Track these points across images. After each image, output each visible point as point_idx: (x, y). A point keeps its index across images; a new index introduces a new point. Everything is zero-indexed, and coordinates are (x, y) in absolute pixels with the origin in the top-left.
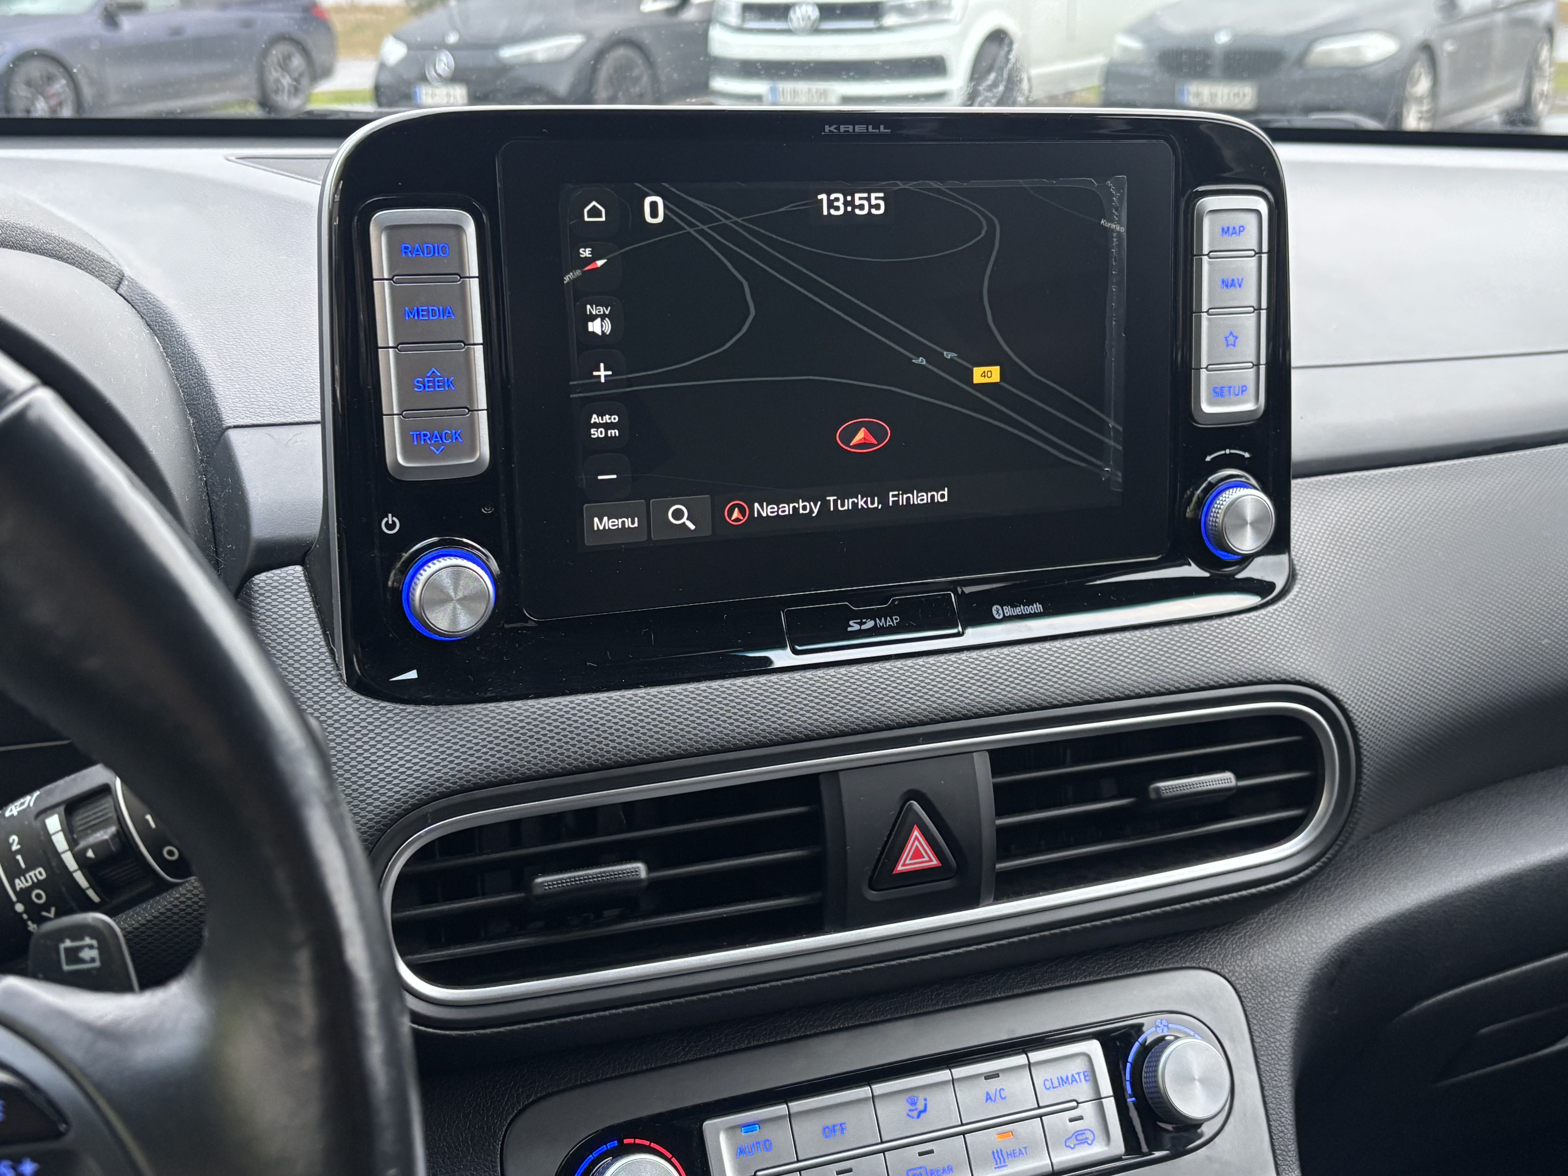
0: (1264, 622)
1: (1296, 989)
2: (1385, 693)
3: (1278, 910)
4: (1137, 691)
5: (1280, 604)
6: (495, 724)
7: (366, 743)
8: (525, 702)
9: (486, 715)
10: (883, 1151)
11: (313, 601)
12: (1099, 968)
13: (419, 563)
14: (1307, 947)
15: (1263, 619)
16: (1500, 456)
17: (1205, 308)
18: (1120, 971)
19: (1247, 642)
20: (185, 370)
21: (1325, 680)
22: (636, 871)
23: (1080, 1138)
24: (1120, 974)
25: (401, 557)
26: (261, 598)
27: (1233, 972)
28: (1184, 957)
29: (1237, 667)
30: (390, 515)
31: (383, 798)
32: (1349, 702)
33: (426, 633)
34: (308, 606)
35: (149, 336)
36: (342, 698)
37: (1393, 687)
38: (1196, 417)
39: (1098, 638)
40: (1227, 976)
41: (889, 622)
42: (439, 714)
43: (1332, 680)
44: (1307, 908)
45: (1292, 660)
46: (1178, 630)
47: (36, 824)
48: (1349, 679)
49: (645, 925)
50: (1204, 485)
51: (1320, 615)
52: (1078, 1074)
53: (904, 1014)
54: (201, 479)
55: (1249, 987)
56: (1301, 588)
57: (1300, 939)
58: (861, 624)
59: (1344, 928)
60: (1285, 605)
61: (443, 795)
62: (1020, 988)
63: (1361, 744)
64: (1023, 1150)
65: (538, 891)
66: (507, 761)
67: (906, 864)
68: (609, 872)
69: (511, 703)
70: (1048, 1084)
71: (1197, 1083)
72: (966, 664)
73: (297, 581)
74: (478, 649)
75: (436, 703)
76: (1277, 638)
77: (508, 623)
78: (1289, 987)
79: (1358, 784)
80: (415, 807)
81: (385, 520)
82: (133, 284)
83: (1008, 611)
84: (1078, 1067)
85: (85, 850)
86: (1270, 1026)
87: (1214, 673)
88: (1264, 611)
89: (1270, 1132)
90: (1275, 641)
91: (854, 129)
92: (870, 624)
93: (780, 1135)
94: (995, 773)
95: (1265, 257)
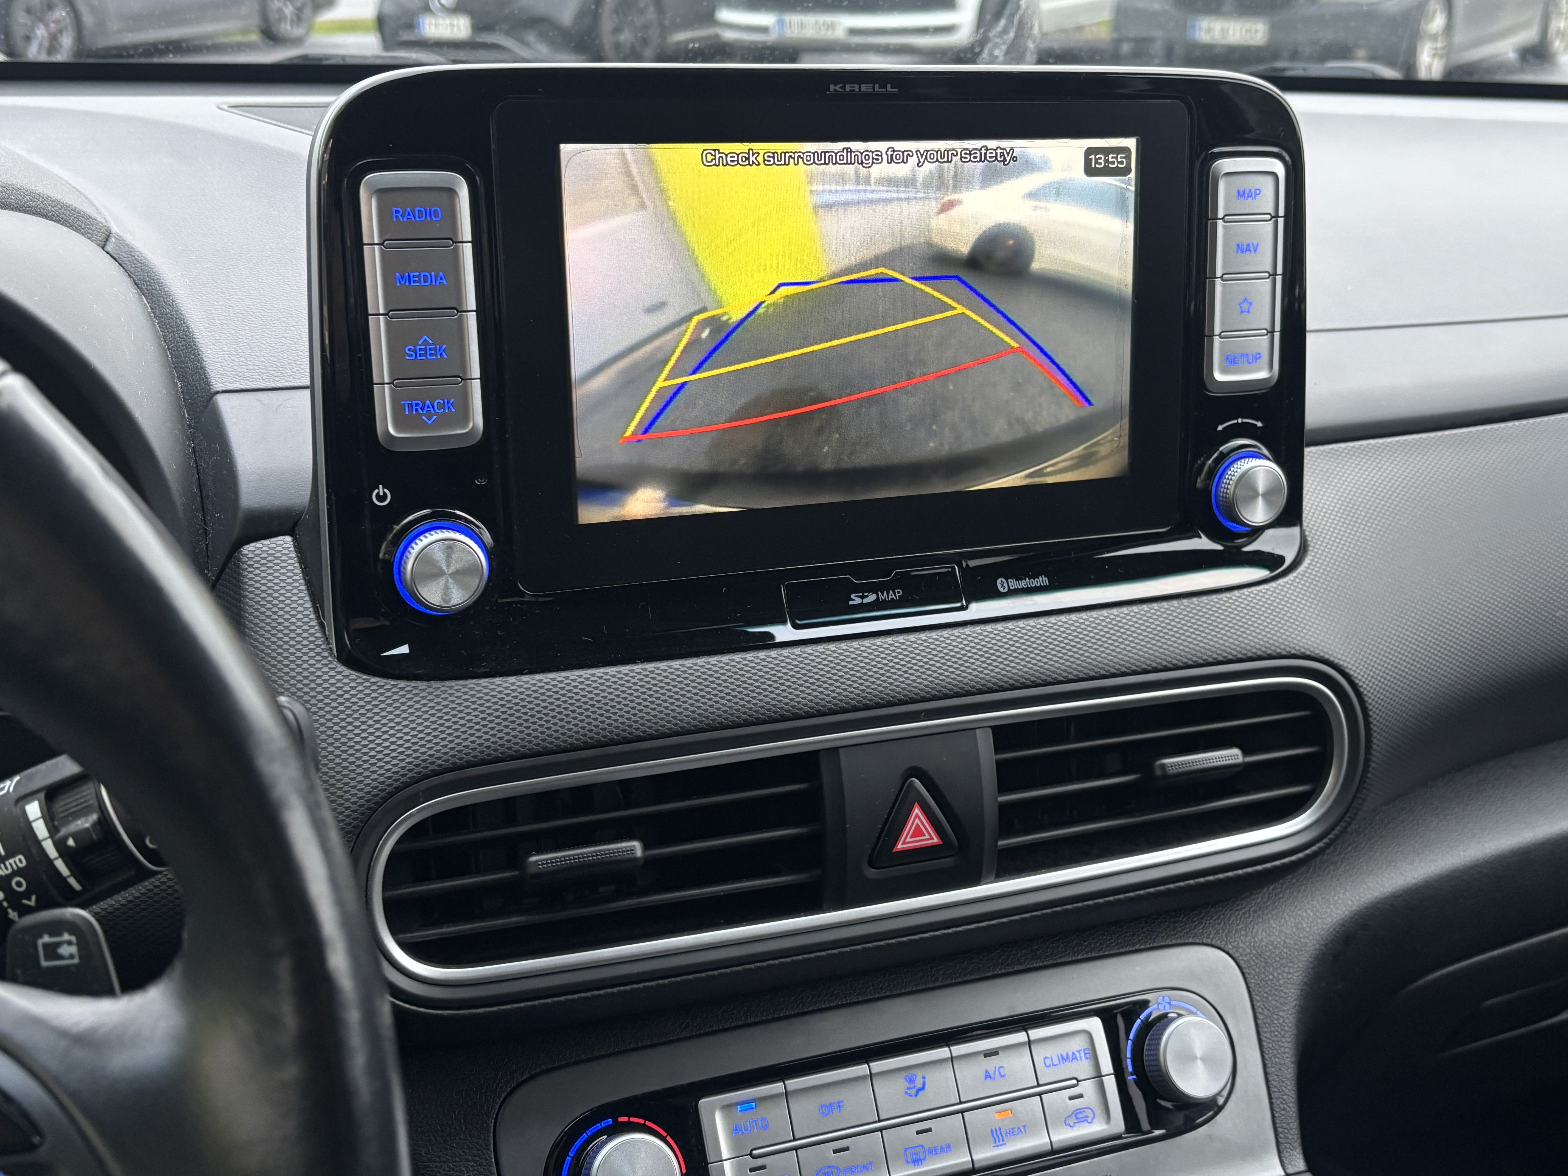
0: (1275, 595)
1: (1301, 965)
2: (1396, 667)
3: (1283, 884)
4: (1144, 666)
5: (1291, 577)
6: (488, 701)
7: (356, 719)
8: (519, 677)
9: (479, 691)
10: (881, 1130)
11: (303, 572)
12: (1101, 944)
13: (411, 535)
14: (1312, 923)
15: (1274, 592)
16: (1517, 423)
17: (1219, 273)
18: (1122, 947)
19: (1257, 616)
20: (173, 332)
21: (1335, 654)
22: (632, 849)
23: (1079, 1116)
24: (1122, 950)
25: (392, 529)
26: (250, 569)
27: (1237, 948)
28: (1187, 933)
29: (1246, 641)
30: (381, 487)
31: (374, 776)
32: (1360, 677)
33: (417, 607)
34: (298, 578)
35: (137, 296)
36: (332, 673)
37: (1405, 661)
38: (1209, 387)
39: (1105, 612)
40: (1231, 952)
41: (891, 596)
42: (431, 690)
43: (1343, 655)
44: (1312, 883)
45: (1302, 635)
46: (1186, 604)
47: (16, 811)
48: (1360, 654)
49: (640, 903)
50: (1215, 455)
51: (1332, 587)
52: (1079, 1051)
53: (903, 991)
54: (189, 445)
55: (1253, 963)
56: (1312, 560)
57: (1304, 914)
58: (863, 597)
59: (1350, 902)
60: (1296, 577)
61: (435, 773)
62: (1021, 964)
63: (1371, 720)
64: (1022, 1129)
65: (533, 870)
66: (501, 738)
67: (906, 842)
68: (604, 850)
69: (505, 679)
70: (1048, 1062)
71: (1199, 1062)
72: (970, 639)
73: (287, 552)
74: (472, 623)
75: (428, 678)
76: (1287, 612)
77: (501, 598)
78: (1294, 964)
79: (1367, 761)
80: (406, 785)
81: (376, 491)
82: (121, 241)
83: (1014, 584)
84: (1078, 1044)
85: (65, 838)
86: (1274, 1003)
87: (1223, 648)
88: (1273, 584)
89: (1272, 1110)
90: (1285, 615)
91: (860, 88)
92: (872, 598)
93: (777, 1114)
94: (998, 749)
95: (1281, 221)
